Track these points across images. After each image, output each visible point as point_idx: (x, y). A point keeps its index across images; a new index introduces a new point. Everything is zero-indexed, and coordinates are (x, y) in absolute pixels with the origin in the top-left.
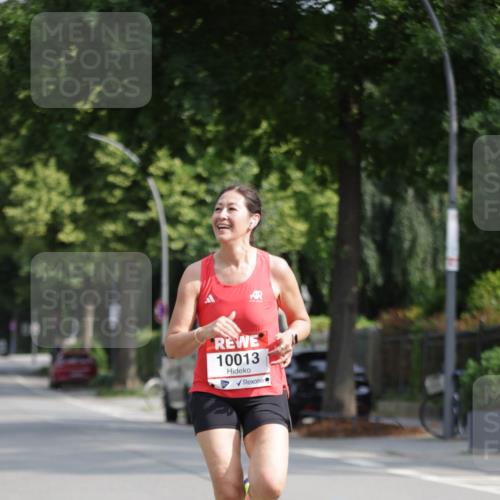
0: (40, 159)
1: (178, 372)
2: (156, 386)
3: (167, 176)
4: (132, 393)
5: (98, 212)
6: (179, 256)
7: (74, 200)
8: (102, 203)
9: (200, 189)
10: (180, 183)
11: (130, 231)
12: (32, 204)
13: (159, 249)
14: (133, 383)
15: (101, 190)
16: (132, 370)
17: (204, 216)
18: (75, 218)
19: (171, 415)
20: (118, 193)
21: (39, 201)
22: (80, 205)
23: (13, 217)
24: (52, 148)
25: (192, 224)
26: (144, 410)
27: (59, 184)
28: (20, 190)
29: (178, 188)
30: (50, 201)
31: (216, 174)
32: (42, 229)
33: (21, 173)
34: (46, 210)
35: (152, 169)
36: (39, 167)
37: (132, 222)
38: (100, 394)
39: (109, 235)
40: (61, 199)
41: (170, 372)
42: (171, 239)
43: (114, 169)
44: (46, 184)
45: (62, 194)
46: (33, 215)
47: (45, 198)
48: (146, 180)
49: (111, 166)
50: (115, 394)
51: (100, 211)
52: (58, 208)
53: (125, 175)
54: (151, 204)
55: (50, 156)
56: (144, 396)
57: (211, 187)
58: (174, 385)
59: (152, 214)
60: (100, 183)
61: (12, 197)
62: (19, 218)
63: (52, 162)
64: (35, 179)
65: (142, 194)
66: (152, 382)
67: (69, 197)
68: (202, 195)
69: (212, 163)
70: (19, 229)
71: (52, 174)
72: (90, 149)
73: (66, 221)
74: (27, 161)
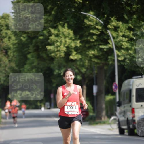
0: (60, 24)
1: (124, 113)
2: (115, 119)
3: (116, 29)
4: (104, 123)
5: (87, 46)
6: (122, 63)
7: (76, 41)
8: (88, 42)
9: (130, 34)
10: (121, 31)
11: (101, 53)
12: (58, 44)
13: (114, 60)
14: (104, 119)
15: (88, 36)
16: (104, 113)
17: (132, 45)
18: (76, 49)
19: (122, 132)
20: (95, 37)
21: (61, 42)
22: (78, 43)
23: (50, 49)
24: (66, 19)
25: (127, 49)
26: (110, 129)
27: (69, 34)
28: (53, 38)
29: (121, 34)
30: (66, 42)
31: (138, 27)
32: (63, 54)
33: (53, 31)
34: (64, 46)
35: (109, 26)
36: (60, 27)
37: (101, 49)
38: (90, 124)
39: (92, 55)
40: (70, 41)
41: (120, 113)
42: (118, 56)
43: (93, 27)
44: (64, 35)
45: (71, 39)
46: (59, 48)
47: (63, 41)
48: (107, 31)
49: (92, 25)
50: (97, 124)
51: (87, 45)
52: (69, 44)
53: (98, 29)
54: (109, 41)
55: (65, 23)
56: (110, 124)
57: (135, 32)
58: (122, 118)
59: (110, 46)
60: (87, 33)
61: (49, 41)
62: (53, 50)
63: (66, 25)
64: (59, 33)
65: (105, 37)
66: (113, 118)
67: (74, 40)
68: (131, 36)
69: (136, 22)
70: (53, 54)
71: (66, 30)
72: (82, 18)
73: (73, 50)
74: (55, 25)
